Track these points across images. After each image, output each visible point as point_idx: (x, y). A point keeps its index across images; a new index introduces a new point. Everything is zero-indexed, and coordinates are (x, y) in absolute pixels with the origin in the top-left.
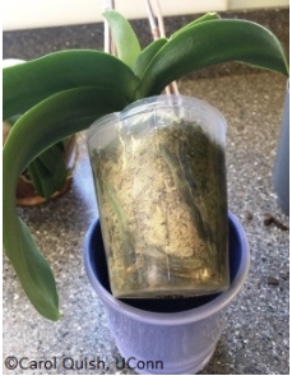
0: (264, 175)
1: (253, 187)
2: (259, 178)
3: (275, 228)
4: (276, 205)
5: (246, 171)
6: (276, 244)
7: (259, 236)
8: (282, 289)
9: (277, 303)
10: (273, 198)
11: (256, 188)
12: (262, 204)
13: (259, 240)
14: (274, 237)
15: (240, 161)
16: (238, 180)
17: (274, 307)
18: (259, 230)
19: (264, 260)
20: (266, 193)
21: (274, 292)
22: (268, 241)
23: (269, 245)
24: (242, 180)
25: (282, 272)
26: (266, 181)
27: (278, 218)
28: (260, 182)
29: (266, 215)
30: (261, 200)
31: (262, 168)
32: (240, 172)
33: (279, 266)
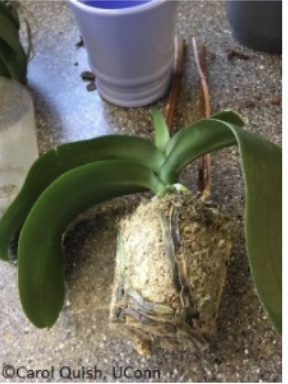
0: (212, 14)
1: (207, 29)
2: (210, 19)
3: (239, 60)
4: (232, 40)
5: (195, 15)
6: (243, 74)
7: (227, 71)
8: (259, 108)
9: (258, 119)
10: (227, 34)
11: (210, 29)
12: (220, 42)
13: (228, 75)
14: (240, 68)
15: (186, 7)
16: (190, 27)
17: (258, 124)
18: (225, 66)
19: (237, 90)
20: (220, 32)
21: (253, 113)
22: (235, 73)
23: (238, 76)
24: (194, 25)
25: (255, 94)
26: (216, 20)
27: (238, 51)
28: (212, 23)
29: (227, 51)
30: (219, 39)
31: (209, 9)
32: (190, 18)
33: (251, 91)
